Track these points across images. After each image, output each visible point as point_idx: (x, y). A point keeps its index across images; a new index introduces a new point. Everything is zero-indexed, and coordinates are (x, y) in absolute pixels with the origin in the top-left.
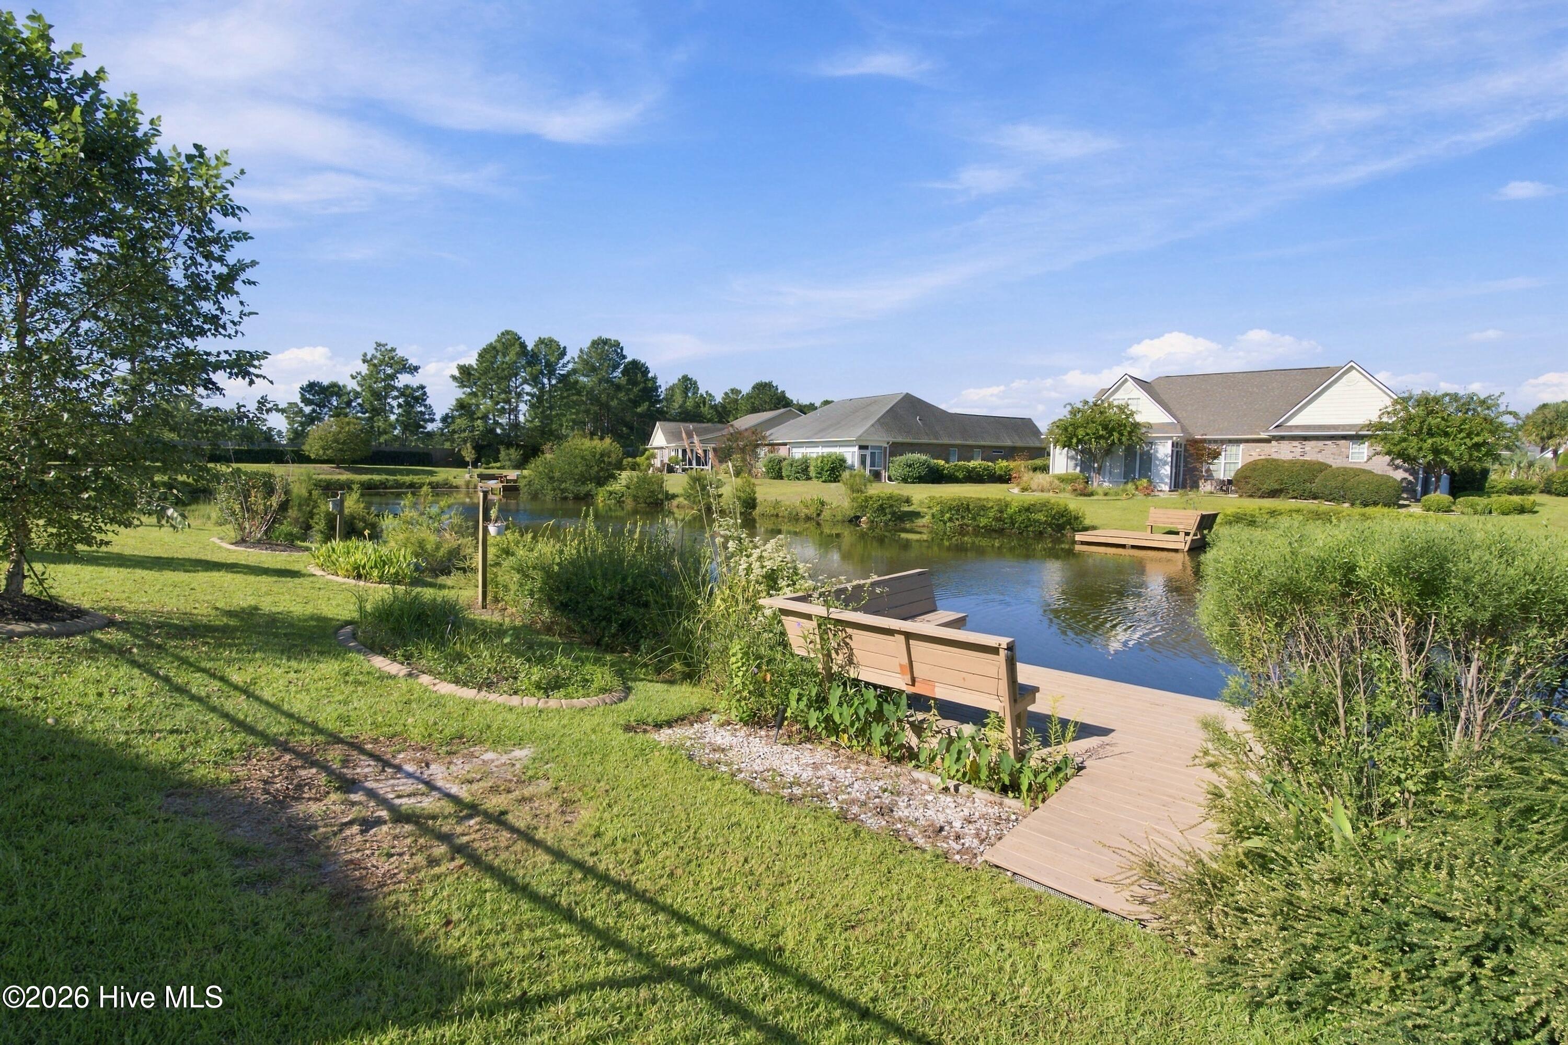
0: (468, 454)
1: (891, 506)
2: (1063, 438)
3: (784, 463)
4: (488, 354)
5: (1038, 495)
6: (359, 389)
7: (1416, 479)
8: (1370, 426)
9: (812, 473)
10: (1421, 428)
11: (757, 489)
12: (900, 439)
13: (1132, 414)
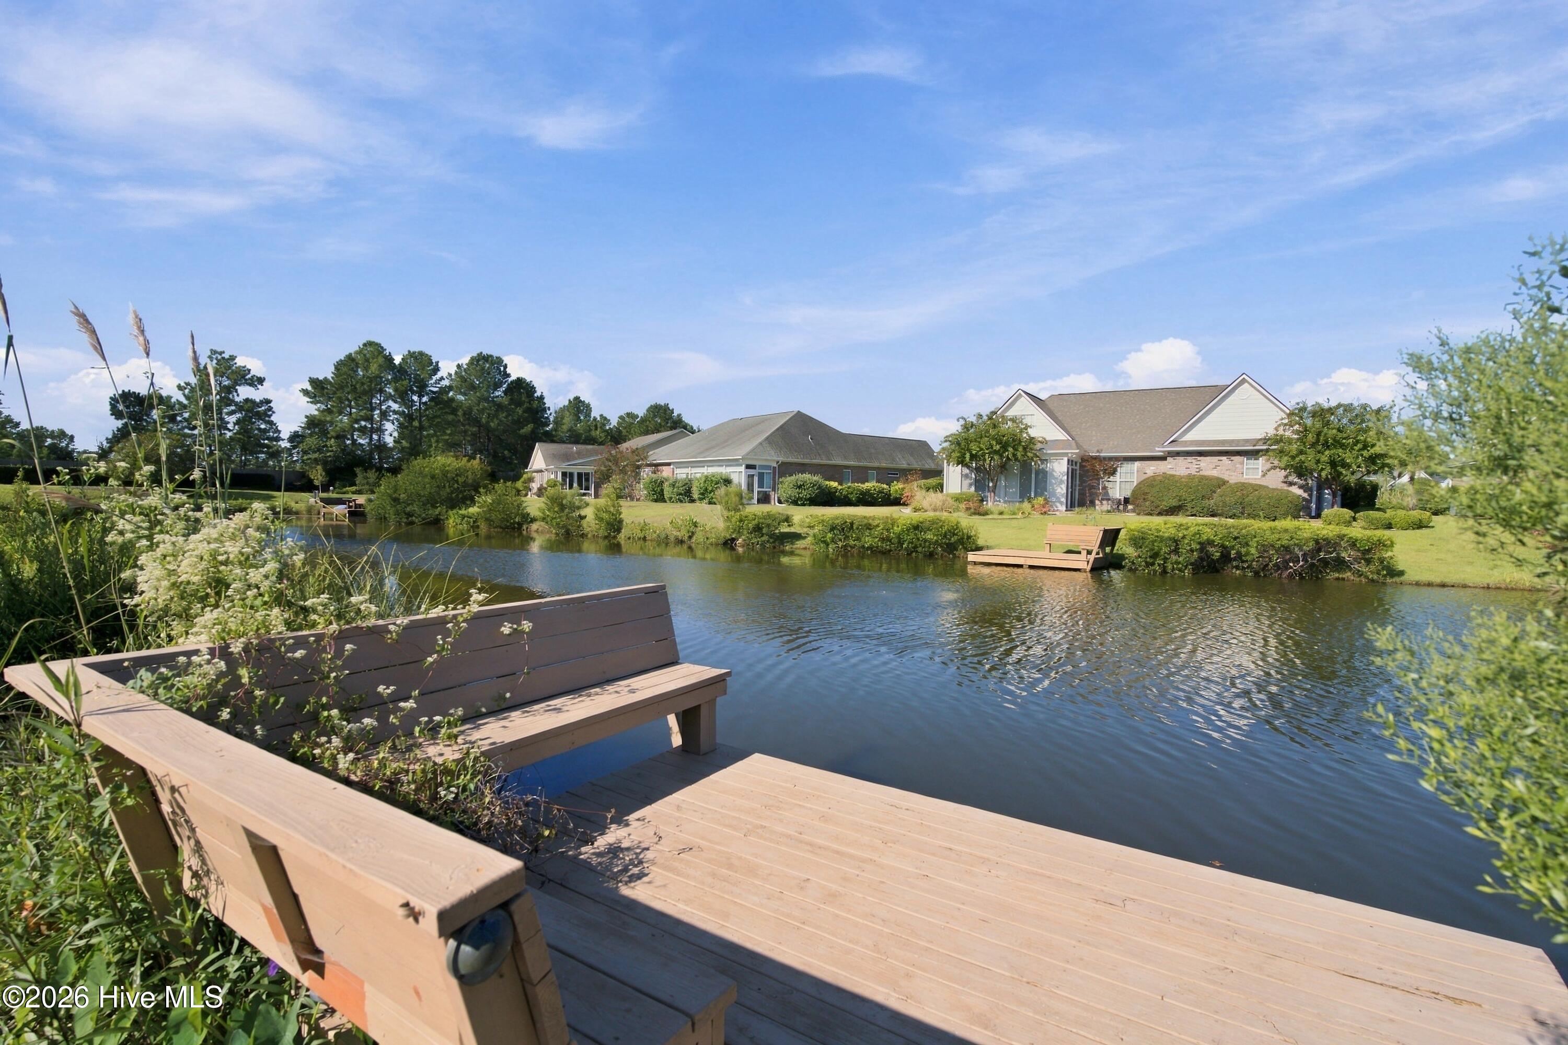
0: (318, 475)
1: (768, 526)
2: (956, 455)
3: (666, 484)
4: (347, 366)
5: (931, 514)
6: (185, 402)
7: (1310, 495)
8: (1265, 440)
9: (696, 496)
10: (1318, 441)
11: (623, 510)
12: (791, 459)
13: (1027, 427)
